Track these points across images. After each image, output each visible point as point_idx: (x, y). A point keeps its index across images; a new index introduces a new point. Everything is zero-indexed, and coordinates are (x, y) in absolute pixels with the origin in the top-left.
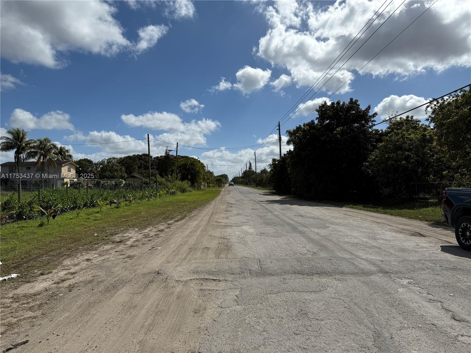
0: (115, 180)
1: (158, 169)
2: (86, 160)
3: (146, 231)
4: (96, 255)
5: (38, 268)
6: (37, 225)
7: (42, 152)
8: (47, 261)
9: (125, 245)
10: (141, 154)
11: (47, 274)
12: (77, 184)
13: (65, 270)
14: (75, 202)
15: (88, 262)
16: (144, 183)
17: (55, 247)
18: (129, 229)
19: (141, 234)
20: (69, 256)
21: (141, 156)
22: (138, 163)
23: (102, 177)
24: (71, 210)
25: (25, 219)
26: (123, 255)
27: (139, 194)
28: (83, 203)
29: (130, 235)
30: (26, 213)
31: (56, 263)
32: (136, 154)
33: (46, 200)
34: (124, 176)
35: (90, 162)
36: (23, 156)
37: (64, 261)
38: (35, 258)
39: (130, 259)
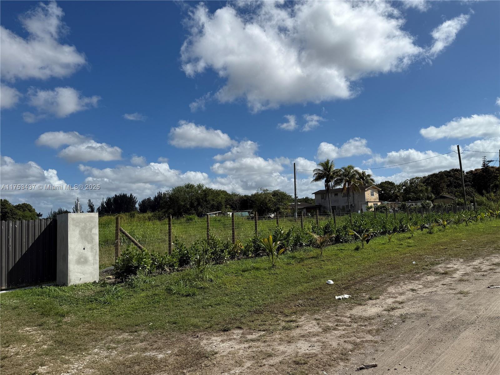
0: (422, 202)
1: (473, 186)
2: (388, 183)
3: (474, 263)
4: (421, 286)
5: (366, 291)
6: (353, 248)
7: (347, 179)
8: (372, 286)
9: (452, 278)
10: (448, 170)
11: (375, 299)
12: (382, 208)
13: (392, 297)
14: (384, 227)
15: (414, 292)
16: (458, 204)
17: (376, 272)
18: (452, 259)
19: (469, 266)
20: (392, 283)
21: (449, 172)
22: (446, 180)
23: (406, 199)
24: (382, 235)
25: (342, 242)
26: (453, 289)
27: (454, 217)
28: (392, 228)
29: (455, 267)
30: (342, 237)
31: (380, 289)
32: (443, 170)
33: (358, 224)
34: (431, 197)
35: (391, 184)
36: (331, 183)
37: (388, 288)
38: (361, 282)
39: (464, 296)
